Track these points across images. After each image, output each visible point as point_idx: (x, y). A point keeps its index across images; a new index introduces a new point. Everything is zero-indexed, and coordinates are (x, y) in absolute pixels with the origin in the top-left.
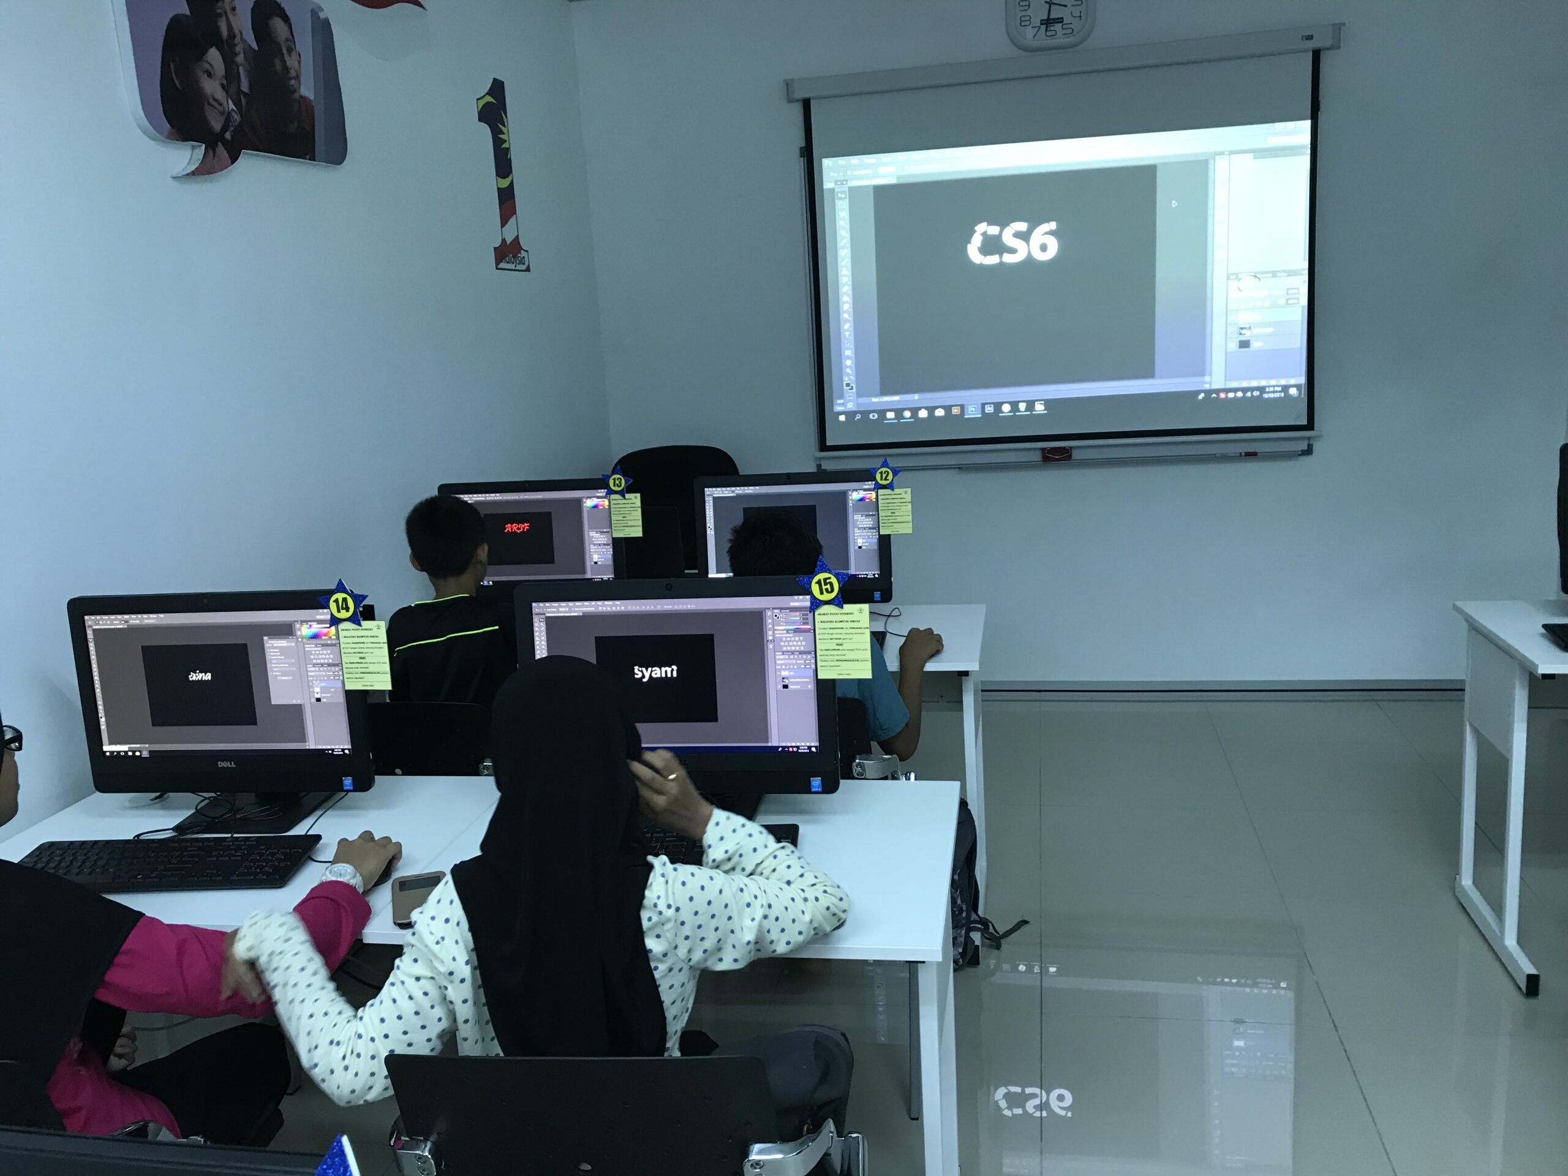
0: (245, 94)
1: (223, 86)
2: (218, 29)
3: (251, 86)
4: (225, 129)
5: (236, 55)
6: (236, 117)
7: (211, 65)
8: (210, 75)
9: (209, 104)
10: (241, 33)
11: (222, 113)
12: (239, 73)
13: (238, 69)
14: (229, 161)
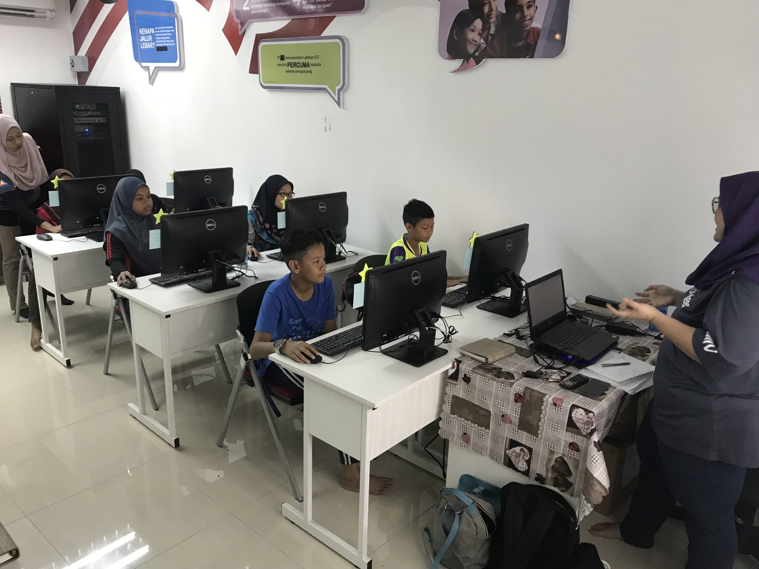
0: (492, 35)
1: (479, 34)
2: (483, 10)
3: (497, 31)
4: (475, 52)
5: (492, 18)
6: (484, 46)
7: (474, 26)
8: (473, 31)
9: (470, 43)
10: (497, 8)
11: (475, 45)
12: (490, 27)
13: (490, 25)
14: (475, 64)
